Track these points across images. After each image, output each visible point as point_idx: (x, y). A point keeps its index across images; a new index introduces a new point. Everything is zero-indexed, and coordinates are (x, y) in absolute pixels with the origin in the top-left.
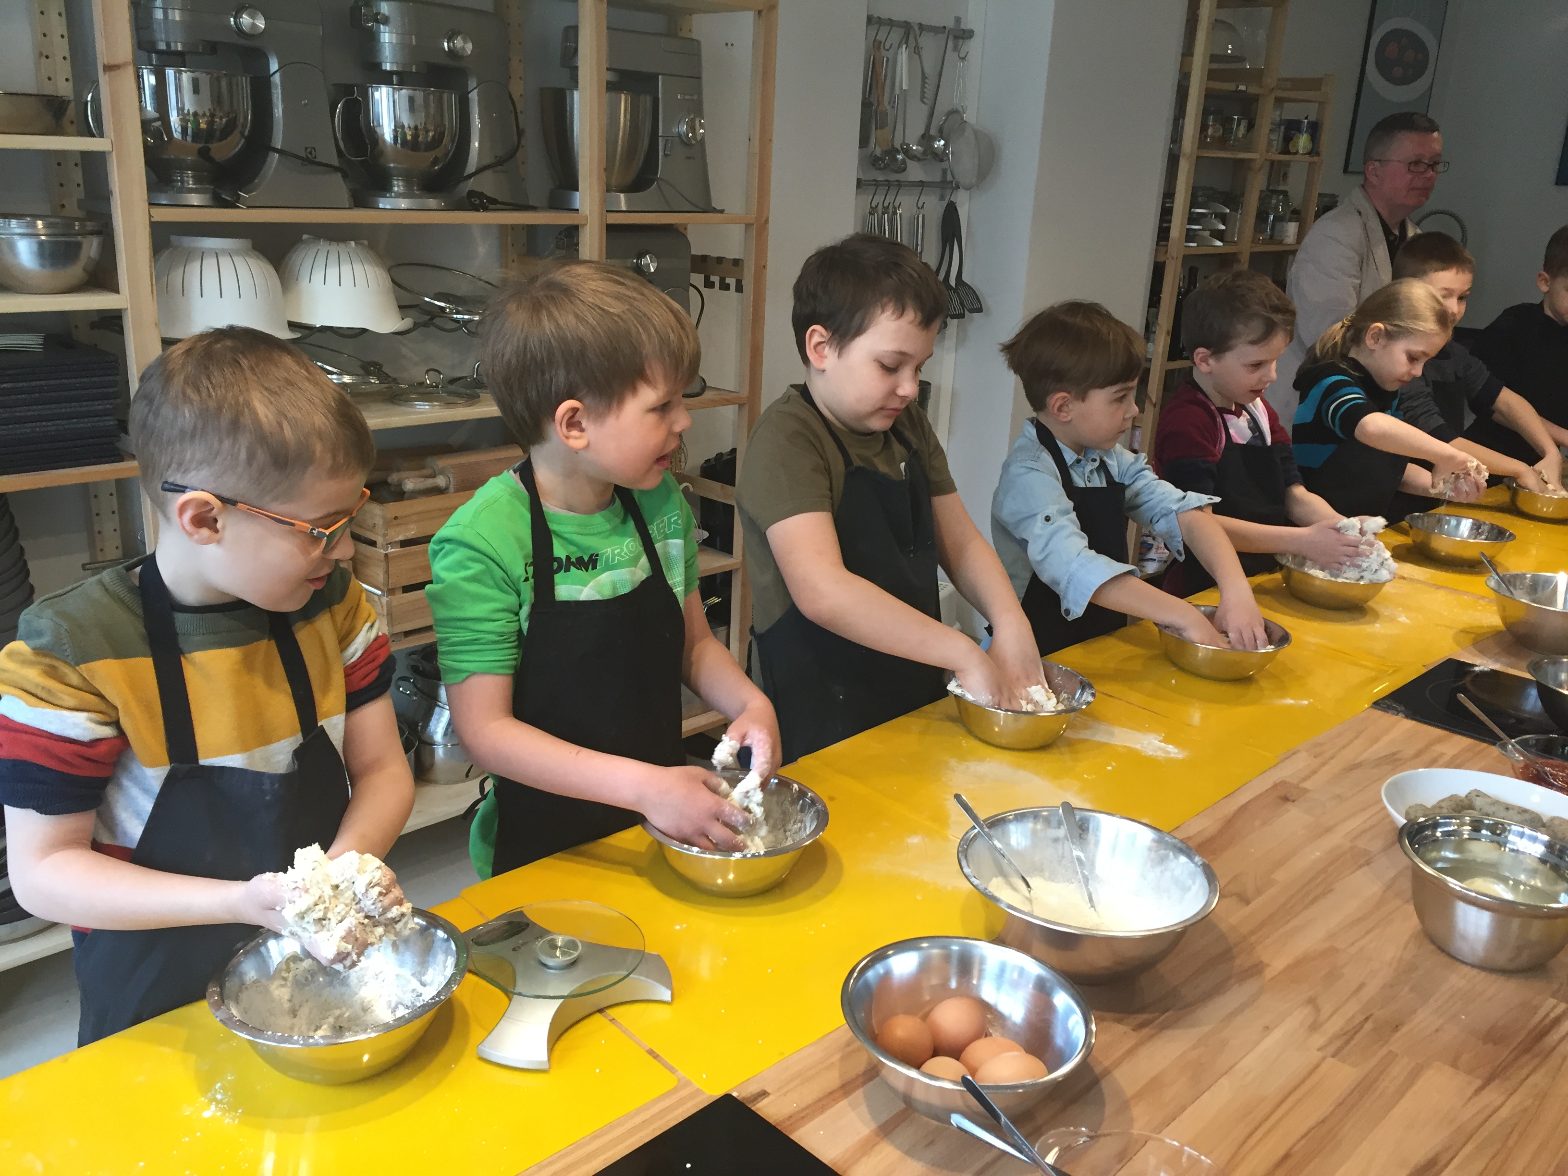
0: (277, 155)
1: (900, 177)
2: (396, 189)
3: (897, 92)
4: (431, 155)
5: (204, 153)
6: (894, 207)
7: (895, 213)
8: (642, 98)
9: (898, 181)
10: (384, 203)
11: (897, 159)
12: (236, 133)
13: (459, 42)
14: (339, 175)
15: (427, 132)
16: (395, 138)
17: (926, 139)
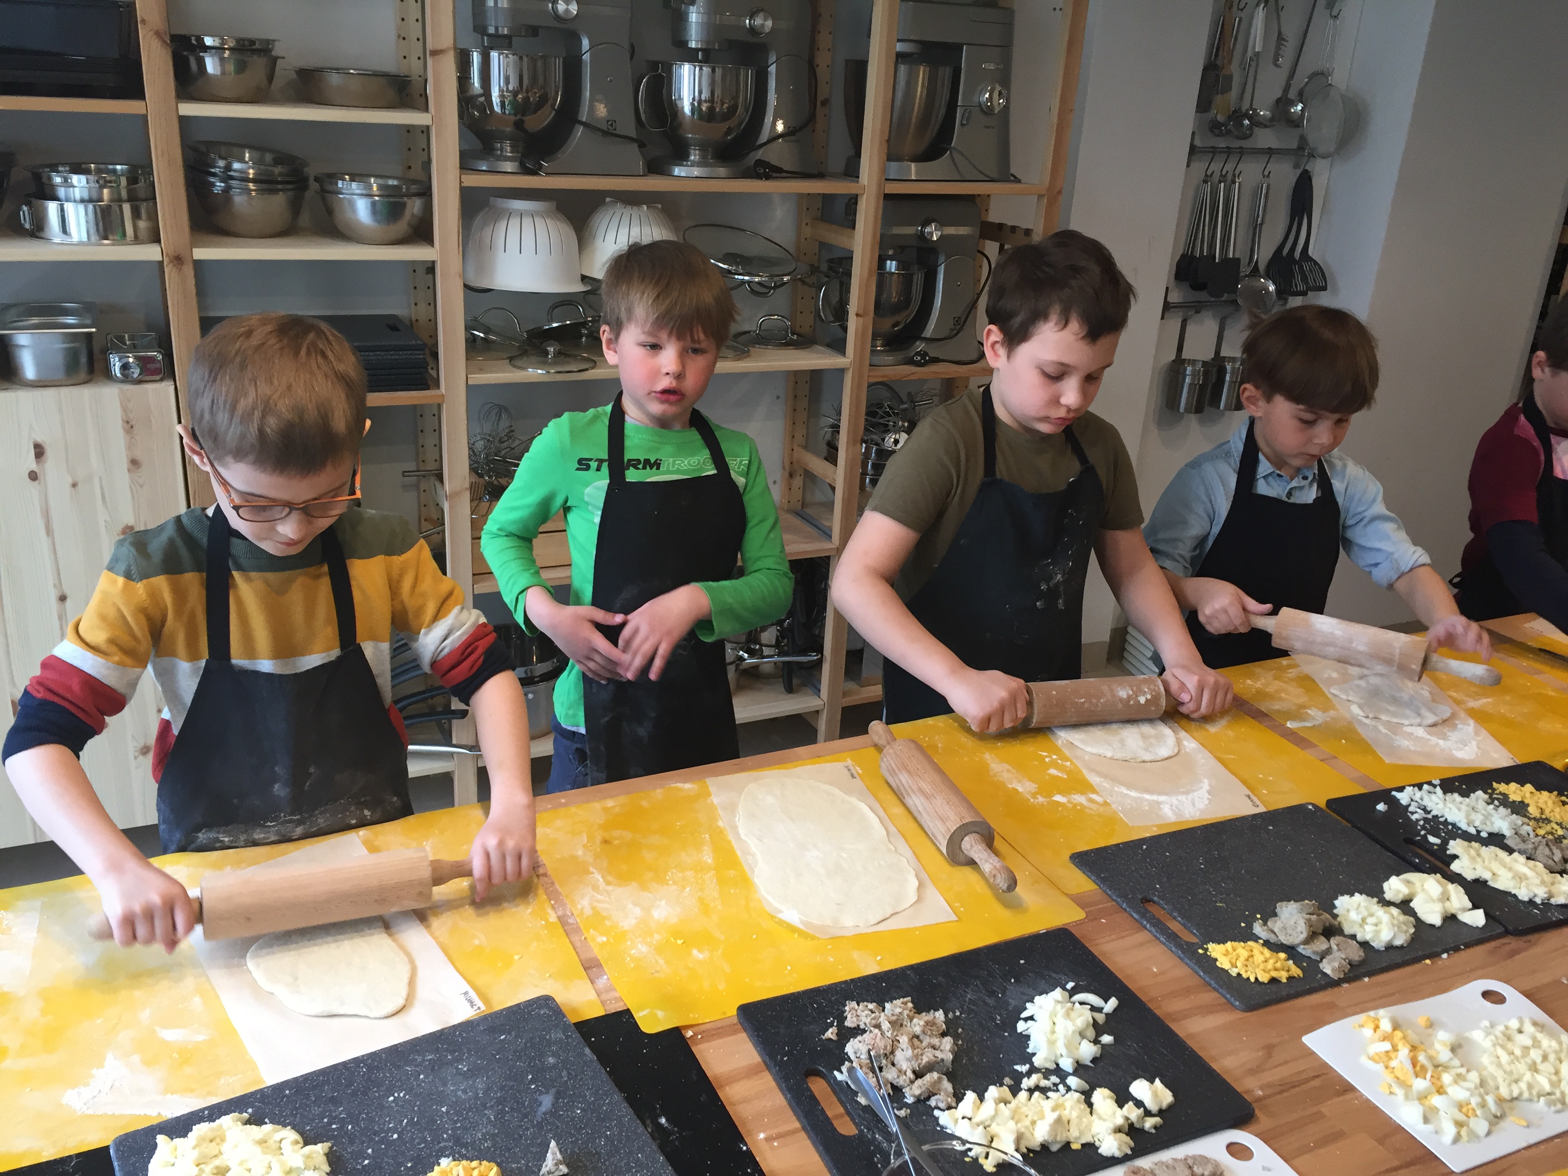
0: (581, 128)
1: (1245, 144)
2: (692, 158)
3: (1250, 54)
4: (724, 126)
5: (519, 125)
6: (1234, 176)
7: (1234, 182)
8: (941, 70)
9: (1241, 148)
10: (677, 171)
11: (1242, 125)
12: (547, 108)
13: (758, 21)
14: (636, 145)
15: (722, 104)
16: (693, 111)
17: (1283, 103)
